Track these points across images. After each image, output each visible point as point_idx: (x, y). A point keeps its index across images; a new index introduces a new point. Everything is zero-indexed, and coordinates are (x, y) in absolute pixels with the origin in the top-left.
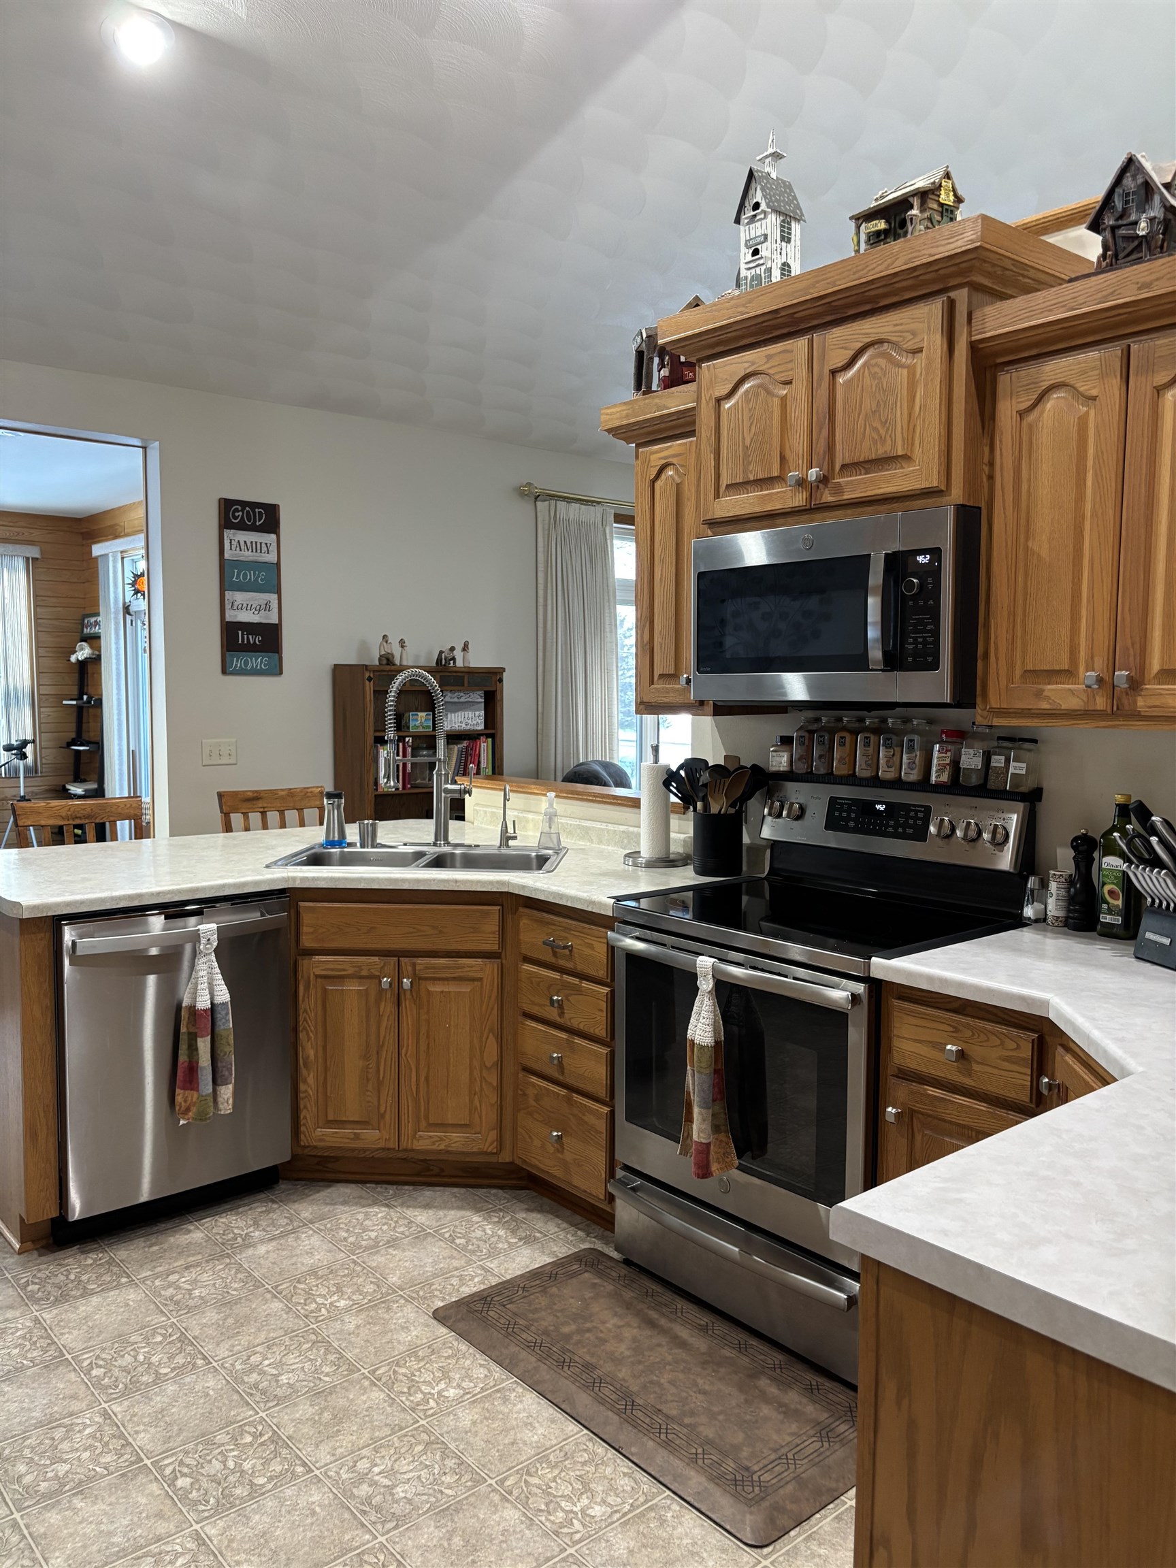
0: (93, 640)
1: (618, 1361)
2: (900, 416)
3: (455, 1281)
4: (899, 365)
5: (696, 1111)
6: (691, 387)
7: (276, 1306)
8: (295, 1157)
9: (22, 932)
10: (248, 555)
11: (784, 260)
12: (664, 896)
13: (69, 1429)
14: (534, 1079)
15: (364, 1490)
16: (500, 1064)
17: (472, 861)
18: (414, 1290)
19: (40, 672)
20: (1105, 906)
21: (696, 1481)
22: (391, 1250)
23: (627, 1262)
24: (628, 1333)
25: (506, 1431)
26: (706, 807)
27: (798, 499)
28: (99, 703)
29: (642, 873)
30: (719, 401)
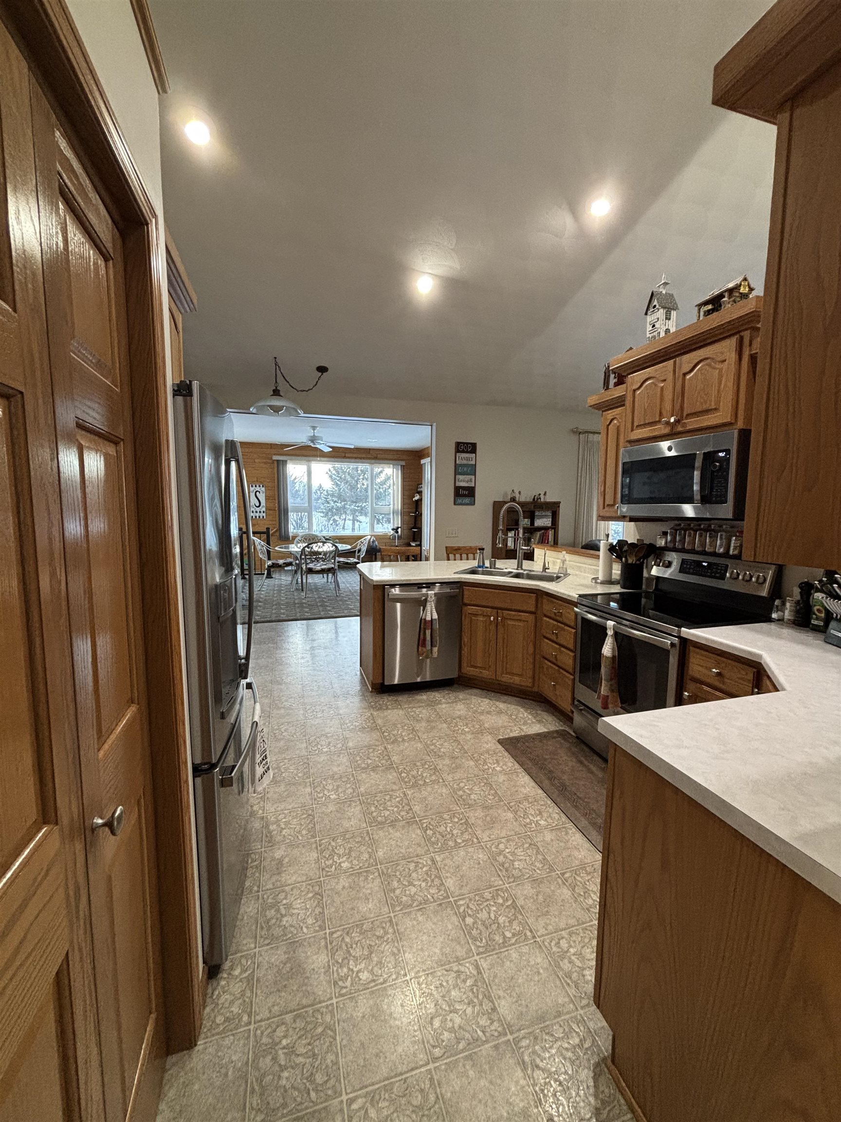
0: (420, 493)
1: (563, 772)
2: (714, 393)
3: (509, 731)
4: (715, 368)
5: (603, 682)
6: (624, 386)
7: (445, 725)
8: (459, 677)
9: (374, 589)
10: (465, 462)
11: (667, 327)
12: (608, 597)
13: (374, 749)
14: (546, 661)
15: (461, 793)
16: (534, 654)
17: (530, 577)
18: (492, 731)
19: (403, 504)
20: (814, 616)
21: (584, 822)
22: (488, 715)
23: (577, 738)
24: (570, 764)
25: (515, 786)
26: (627, 560)
27: (667, 430)
28: (421, 514)
29: (599, 586)
30: (635, 391)
